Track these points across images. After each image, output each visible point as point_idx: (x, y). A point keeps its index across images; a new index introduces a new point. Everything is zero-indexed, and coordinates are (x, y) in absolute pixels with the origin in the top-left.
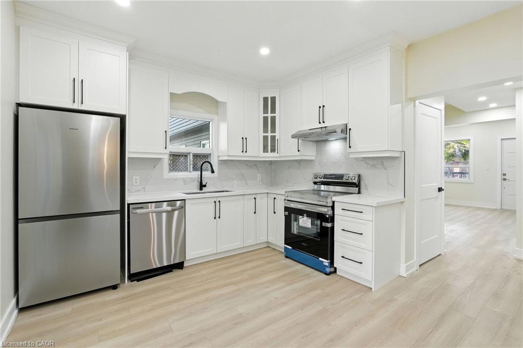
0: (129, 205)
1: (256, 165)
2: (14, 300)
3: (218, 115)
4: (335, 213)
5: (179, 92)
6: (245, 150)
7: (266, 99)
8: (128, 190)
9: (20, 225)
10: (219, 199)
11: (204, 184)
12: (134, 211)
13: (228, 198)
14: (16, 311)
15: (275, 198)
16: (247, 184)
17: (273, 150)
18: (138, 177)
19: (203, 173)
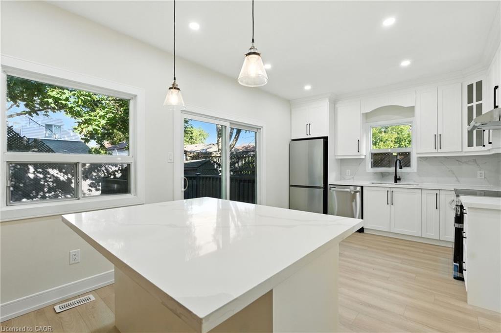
7: (470, 87)
10: (392, 189)
11: (398, 178)
18: (349, 171)
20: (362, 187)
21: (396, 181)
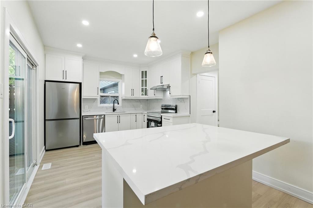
0: (83, 116)
1: (140, 101)
2: (44, 147)
3: (121, 79)
4: (162, 120)
5: (104, 72)
6: (133, 95)
7: (143, 72)
8: (83, 111)
9: (46, 122)
10: (119, 115)
11: (115, 109)
12: (85, 118)
13: (123, 115)
14: (45, 151)
15: (144, 115)
16: (135, 109)
17: (146, 94)
18: (87, 106)
19: (115, 104)
20: (105, 115)
21: (114, 111)
